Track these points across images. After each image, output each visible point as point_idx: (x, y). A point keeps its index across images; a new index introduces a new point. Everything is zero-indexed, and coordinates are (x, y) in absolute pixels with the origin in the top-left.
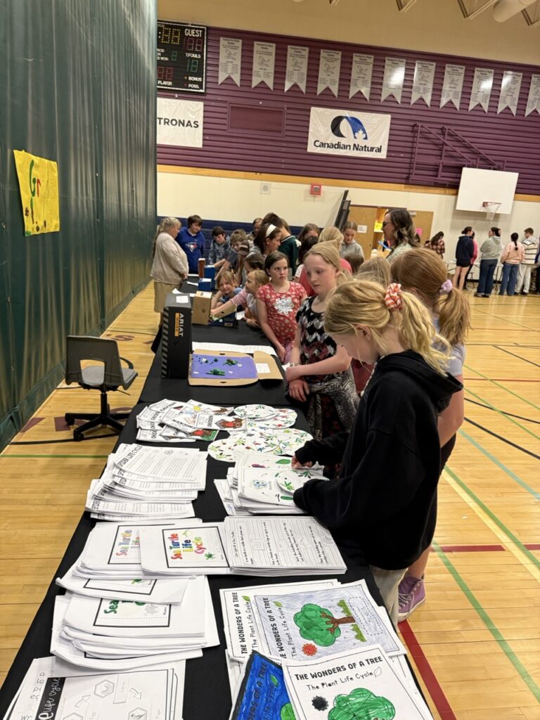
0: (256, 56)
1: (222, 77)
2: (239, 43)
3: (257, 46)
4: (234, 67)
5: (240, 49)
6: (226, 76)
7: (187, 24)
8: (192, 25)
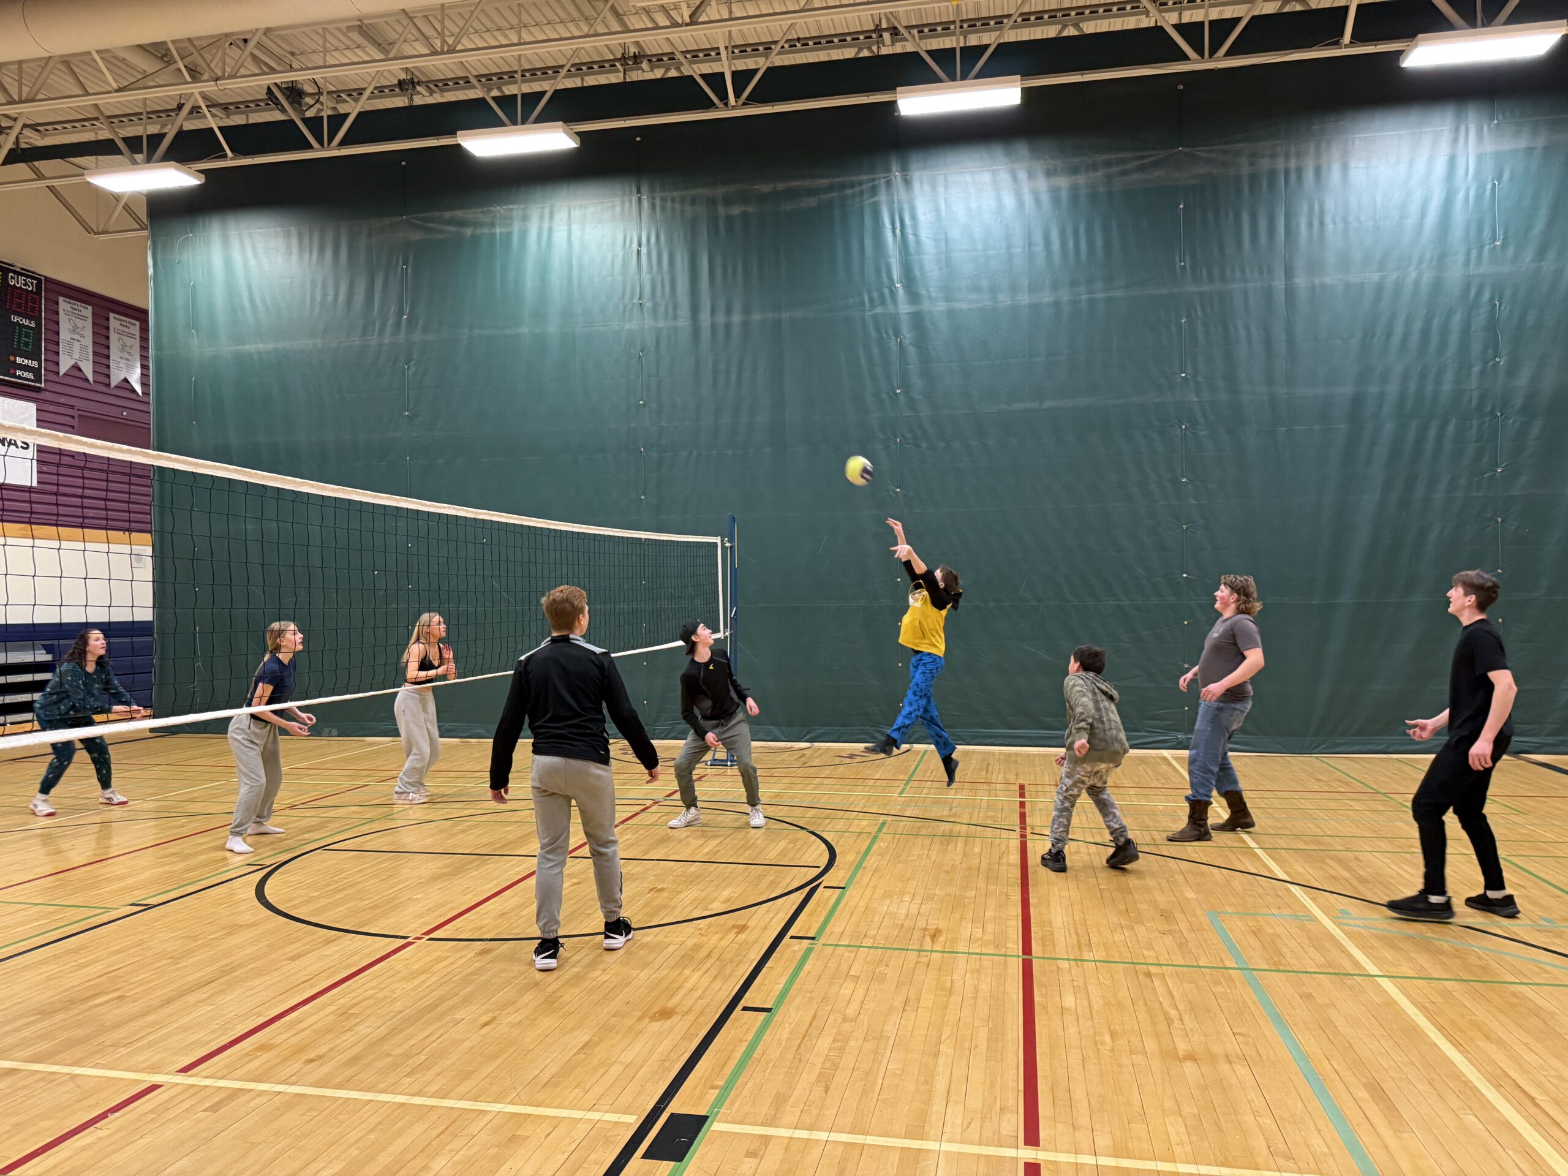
0: (113, 337)
1: (64, 366)
2: (88, 312)
3: (115, 322)
4: (83, 349)
5: (90, 320)
6: (71, 363)
7: (13, 266)
8: (22, 269)
